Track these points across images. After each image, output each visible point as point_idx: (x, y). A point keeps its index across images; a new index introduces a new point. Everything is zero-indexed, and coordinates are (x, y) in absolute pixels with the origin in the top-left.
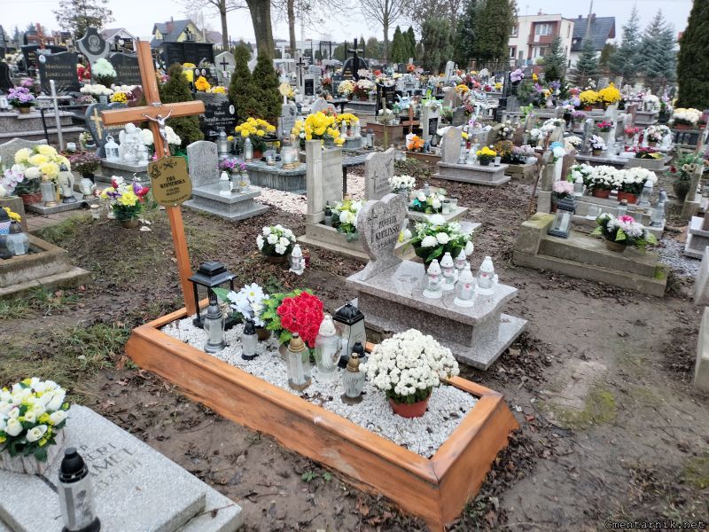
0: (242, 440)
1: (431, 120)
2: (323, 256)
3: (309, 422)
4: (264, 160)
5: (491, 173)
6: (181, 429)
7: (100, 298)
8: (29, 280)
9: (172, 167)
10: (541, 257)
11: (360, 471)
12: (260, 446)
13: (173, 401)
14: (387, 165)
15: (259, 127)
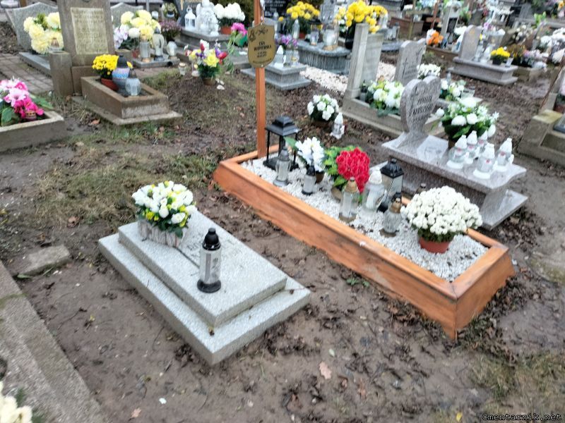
0: (301, 251)
1: (451, 20)
2: (356, 127)
3: (356, 244)
4: (308, 41)
5: (501, 73)
6: (257, 237)
7: (190, 137)
8: (141, 116)
9: (264, 33)
10: (544, 148)
11: (393, 284)
12: (316, 256)
13: (249, 217)
14: (418, 54)
15: (306, 11)
